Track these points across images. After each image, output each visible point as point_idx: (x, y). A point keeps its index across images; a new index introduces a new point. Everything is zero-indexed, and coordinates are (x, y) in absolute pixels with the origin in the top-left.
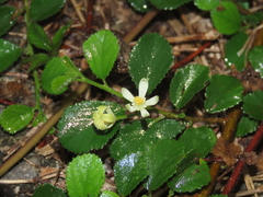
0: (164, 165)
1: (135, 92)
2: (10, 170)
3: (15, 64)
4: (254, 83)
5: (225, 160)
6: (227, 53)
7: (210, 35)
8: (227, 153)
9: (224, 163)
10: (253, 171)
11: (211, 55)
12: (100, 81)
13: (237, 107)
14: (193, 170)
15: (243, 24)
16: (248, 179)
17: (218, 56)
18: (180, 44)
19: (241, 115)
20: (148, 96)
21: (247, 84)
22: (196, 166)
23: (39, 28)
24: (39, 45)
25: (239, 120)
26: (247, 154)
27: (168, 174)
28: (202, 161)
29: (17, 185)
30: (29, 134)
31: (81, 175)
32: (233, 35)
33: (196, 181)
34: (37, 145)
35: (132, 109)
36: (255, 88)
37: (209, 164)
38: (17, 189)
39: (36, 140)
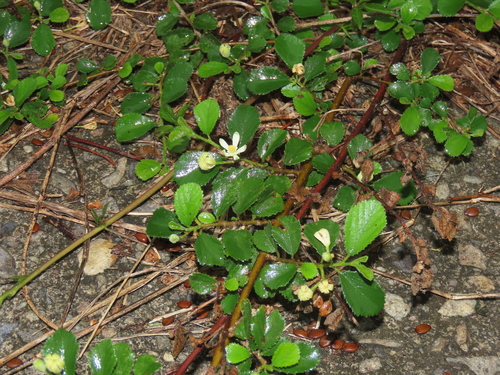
0: (249, 196)
1: (230, 142)
2: (138, 206)
3: (150, 132)
4: (322, 147)
5: (296, 198)
6: (304, 129)
7: (292, 115)
8: (299, 193)
9: (296, 200)
10: (317, 206)
11: (294, 132)
12: (206, 137)
13: (307, 162)
14: (270, 201)
15: (317, 110)
16: (313, 211)
17: (298, 132)
18: (271, 121)
19: (312, 170)
20: (239, 146)
21: (317, 149)
22: (273, 199)
23: (168, 107)
24: (167, 119)
25: (310, 173)
26: (314, 194)
27: (251, 201)
28: (278, 195)
29: (145, 216)
30: (156, 181)
31: (185, 199)
32: (310, 117)
33: (273, 209)
34: (162, 188)
35: (227, 155)
36: (322, 151)
37: (285, 200)
38: (145, 219)
39: (161, 185)
